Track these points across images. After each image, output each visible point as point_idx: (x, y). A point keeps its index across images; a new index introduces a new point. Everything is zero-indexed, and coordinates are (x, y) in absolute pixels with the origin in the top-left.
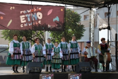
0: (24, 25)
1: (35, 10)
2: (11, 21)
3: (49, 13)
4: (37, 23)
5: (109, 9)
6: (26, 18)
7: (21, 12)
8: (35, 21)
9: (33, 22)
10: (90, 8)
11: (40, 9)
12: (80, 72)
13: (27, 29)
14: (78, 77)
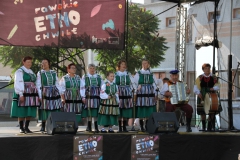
0: (41, 37)
1: (65, 6)
2: (15, 28)
3: (94, 13)
4: (68, 33)
6: (47, 23)
7: (37, 10)
8: (65, 28)
9: (60, 30)
10: (179, 3)
11: (76, 3)
12: (157, 132)
14: (152, 143)
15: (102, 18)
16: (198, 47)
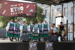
0: (12, 14)
1: (19, 5)
2: (5, 11)
3: (27, 7)
4: (20, 13)
6: (14, 10)
7: (11, 6)
8: (19, 11)
9: (18, 12)
10: (50, 5)
11: (22, 4)
12: (52, 41)
13: (15, 16)
14: (51, 45)
15: (29, 9)
16: (56, 17)
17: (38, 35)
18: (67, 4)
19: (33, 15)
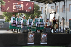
0: (14, 10)
1: (20, 3)
2: (8, 8)
4: (21, 9)
5: (55, 4)
6: (16, 7)
7: (14, 4)
9: (19, 9)
10: (46, 3)
11: (22, 2)
13: (16, 12)
14: (46, 35)
15: (28, 6)
16: (50, 14)
17: (36, 28)
18: (59, 2)
19: (31, 11)
